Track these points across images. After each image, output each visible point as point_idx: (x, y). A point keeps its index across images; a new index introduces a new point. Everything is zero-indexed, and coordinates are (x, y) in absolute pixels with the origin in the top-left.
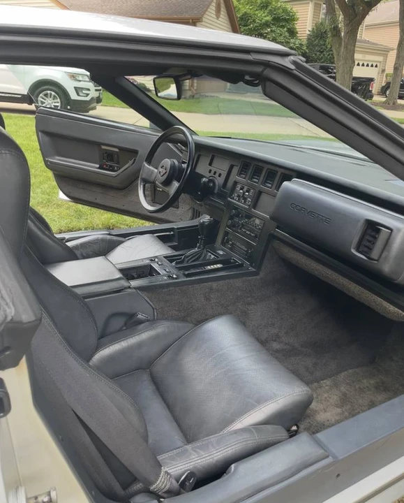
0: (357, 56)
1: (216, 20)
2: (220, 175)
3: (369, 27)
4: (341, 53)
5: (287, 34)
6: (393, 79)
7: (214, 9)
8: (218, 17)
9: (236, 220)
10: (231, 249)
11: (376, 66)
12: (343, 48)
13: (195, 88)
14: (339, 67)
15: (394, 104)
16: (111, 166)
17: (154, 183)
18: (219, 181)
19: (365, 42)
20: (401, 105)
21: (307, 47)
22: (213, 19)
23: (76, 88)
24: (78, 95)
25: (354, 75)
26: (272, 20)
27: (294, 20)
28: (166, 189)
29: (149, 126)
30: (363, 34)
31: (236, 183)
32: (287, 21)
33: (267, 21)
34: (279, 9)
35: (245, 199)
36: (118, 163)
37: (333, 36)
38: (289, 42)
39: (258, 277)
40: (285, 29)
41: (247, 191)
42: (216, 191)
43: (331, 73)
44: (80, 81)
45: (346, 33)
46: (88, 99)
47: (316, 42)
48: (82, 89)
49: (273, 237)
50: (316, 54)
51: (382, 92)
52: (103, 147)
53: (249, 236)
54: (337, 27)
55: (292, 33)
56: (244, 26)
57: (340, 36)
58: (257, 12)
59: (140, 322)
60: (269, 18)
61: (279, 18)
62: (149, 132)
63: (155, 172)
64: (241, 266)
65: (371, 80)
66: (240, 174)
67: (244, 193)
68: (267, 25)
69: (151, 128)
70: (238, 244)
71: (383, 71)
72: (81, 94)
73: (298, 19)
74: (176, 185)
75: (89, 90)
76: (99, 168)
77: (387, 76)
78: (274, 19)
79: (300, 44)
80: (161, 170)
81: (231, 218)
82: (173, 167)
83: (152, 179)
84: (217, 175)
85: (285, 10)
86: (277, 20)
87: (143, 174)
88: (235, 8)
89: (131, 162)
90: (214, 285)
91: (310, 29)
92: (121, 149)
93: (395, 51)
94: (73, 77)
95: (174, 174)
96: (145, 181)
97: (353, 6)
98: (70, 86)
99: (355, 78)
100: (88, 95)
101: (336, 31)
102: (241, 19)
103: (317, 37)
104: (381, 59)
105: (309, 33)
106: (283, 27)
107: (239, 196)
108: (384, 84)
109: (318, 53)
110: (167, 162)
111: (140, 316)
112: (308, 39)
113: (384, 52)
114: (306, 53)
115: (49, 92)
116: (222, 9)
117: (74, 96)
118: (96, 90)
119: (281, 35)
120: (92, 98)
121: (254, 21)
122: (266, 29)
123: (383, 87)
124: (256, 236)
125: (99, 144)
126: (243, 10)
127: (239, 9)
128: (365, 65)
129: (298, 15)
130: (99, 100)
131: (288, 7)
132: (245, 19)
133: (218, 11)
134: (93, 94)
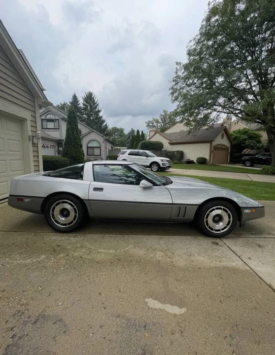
5: (255, 142)
8: (222, 139)
13: (211, 163)
21: (267, 147)
22: (220, 140)
32: (255, 137)
34: (252, 133)
40: (255, 140)
44: (164, 161)
48: (164, 164)
55: (259, 142)
58: (241, 136)
60: (247, 137)
68: (246, 139)
79: (263, 146)
85: (255, 134)
86: (251, 138)
88: (231, 135)
94: (162, 160)
98: (161, 163)
100: (166, 165)
106: (253, 140)
115: (155, 165)
116: (224, 136)
117: (161, 166)
119: (252, 143)
121: (240, 139)
126: (235, 135)
127: (233, 135)
130: (170, 167)
131: (256, 132)
132: (235, 138)
133: (222, 137)
134: (168, 165)
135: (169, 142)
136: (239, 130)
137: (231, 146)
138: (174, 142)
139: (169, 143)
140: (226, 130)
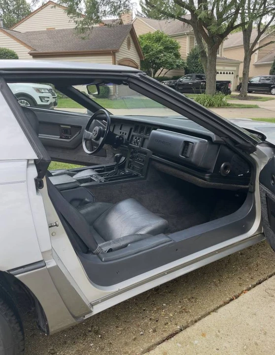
0: (217, 68)
1: (127, 51)
2: (125, 134)
3: (227, 49)
4: (208, 67)
5: (174, 57)
6: (243, 81)
7: (126, 43)
8: (129, 49)
9: (134, 154)
10: (132, 169)
11: (233, 73)
12: (208, 64)
13: (117, 94)
14: (207, 75)
15: (245, 96)
16: (66, 137)
17: (91, 140)
18: (126, 137)
19: (224, 59)
20: (249, 96)
21: (188, 64)
22: (126, 50)
23: (40, 97)
24: (42, 101)
25: (217, 80)
26: (164, 49)
27: (177, 48)
28: (98, 142)
29: (87, 113)
30: (222, 54)
31: (133, 136)
32: (173, 48)
33: (161, 50)
34: (167, 42)
35: (138, 143)
36: (70, 134)
37: (202, 56)
38: (175, 62)
39: (146, 180)
40: (173, 54)
41: (139, 139)
42: (124, 142)
43: (203, 79)
44: (43, 93)
45: (210, 55)
46: (48, 103)
47: (193, 60)
48: (44, 97)
49: (151, 159)
50: (193, 68)
51: (237, 89)
52: (62, 126)
53: (140, 161)
54: (204, 51)
55: (177, 56)
56: (146, 53)
57: (206, 56)
58: (153, 44)
59: (87, 203)
60: (161, 48)
61: (168, 47)
62: (87, 116)
63: (91, 134)
64: (137, 176)
65: (229, 82)
66: (134, 131)
67: (137, 140)
68: (160, 52)
69: (88, 114)
70: (135, 166)
71: (237, 76)
72: (43, 101)
73: (180, 47)
74: (102, 139)
75: (48, 98)
76: (60, 138)
77: (240, 79)
78: (165, 48)
79: (183, 63)
80: (94, 132)
81: (132, 153)
82: (100, 130)
83: (90, 138)
84: (124, 134)
85: (171, 42)
86: (167, 49)
87: (85, 136)
88: (139, 42)
89: (78, 133)
90: (124, 185)
91: (189, 53)
92: (72, 126)
93: (243, 64)
94: (38, 90)
95: (101, 134)
96: (86, 140)
97: (212, 37)
98: (36, 96)
99: (218, 82)
100: (48, 101)
101: (203, 53)
102: (144, 49)
103: (193, 57)
104: (235, 68)
105: (187, 55)
106: (171, 52)
107: (134, 142)
108: (238, 84)
109: (195, 68)
110: (97, 128)
111: (86, 200)
112: (188, 59)
113: (237, 64)
114: (187, 68)
115: (23, 101)
116: (131, 43)
117: (39, 102)
118: (53, 98)
119: (170, 58)
120: (51, 103)
121: (152, 50)
122: (160, 55)
123: (238, 86)
124: (143, 161)
125: (59, 125)
126: (145, 44)
127: (142, 43)
128: (225, 73)
129: (180, 45)
130: (55, 104)
131: (173, 40)
132: (147, 49)
133: (129, 45)
134: (52, 100)
135: (29, 50)
136: (150, 34)
137: (142, 62)
138: (40, 51)
139: (31, 54)
140: (132, 32)
